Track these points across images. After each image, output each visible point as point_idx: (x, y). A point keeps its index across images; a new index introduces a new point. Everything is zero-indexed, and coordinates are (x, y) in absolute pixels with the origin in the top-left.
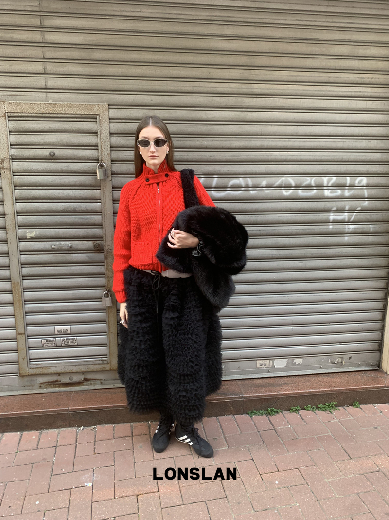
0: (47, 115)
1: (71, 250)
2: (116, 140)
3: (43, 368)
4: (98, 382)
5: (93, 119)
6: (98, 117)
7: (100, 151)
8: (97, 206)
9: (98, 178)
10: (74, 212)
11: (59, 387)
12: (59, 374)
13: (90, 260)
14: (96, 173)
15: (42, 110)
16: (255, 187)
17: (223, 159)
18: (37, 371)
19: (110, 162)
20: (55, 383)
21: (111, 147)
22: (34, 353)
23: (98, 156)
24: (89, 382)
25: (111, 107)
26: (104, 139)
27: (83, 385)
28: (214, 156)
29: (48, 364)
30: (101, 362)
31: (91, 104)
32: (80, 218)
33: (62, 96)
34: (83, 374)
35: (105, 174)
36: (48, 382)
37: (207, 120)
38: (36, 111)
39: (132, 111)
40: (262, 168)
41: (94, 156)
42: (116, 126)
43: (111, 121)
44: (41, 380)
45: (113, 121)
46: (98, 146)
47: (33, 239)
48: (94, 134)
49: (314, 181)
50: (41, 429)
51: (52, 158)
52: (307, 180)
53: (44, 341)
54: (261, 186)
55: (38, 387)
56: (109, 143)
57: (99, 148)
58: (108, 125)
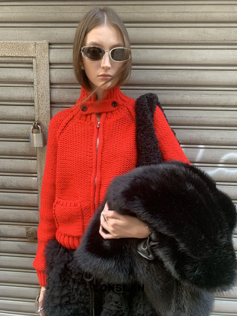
2: (58, 93)
5: (28, 64)
6: (34, 61)
7: (36, 108)
8: (33, 181)
9: (34, 145)
10: (3, 188)
17: (216, 121)
21: (51, 103)
23: (35, 115)
25: (53, 47)
26: (42, 91)
28: (201, 117)
31: (25, 42)
32: (10, 196)
37: (193, 63)
41: (29, 115)
42: (58, 74)
43: (52, 67)
45: (55, 67)
46: (33, 101)
48: (30, 85)
56: (49, 97)
57: (36, 104)
58: (48, 73)
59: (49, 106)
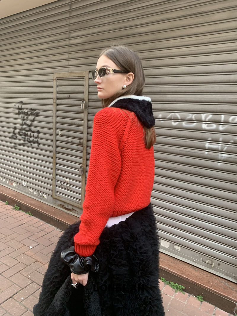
1: (72, 143)
2: (91, 89)
4: (77, 213)
6: (85, 77)
8: (82, 122)
9: (82, 108)
11: (64, 209)
12: (65, 202)
13: (78, 149)
15: (67, 76)
18: (58, 198)
19: (88, 101)
22: (58, 189)
24: (74, 211)
26: (86, 88)
29: (61, 196)
30: (78, 202)
33: (73, 68)
34: (72, 206)
36: (61, 205)
41: (82, 97)
42: (91, 82)
44: (59, 202)
45: (90, 79)
46: (84, 92)
47: (61, 135)
49: (195, 116)
52: (189, 115)
53: (61, 184)
54: (158, 117)
55: (57, 205)
58: (88, 82)
59: (88, 94)
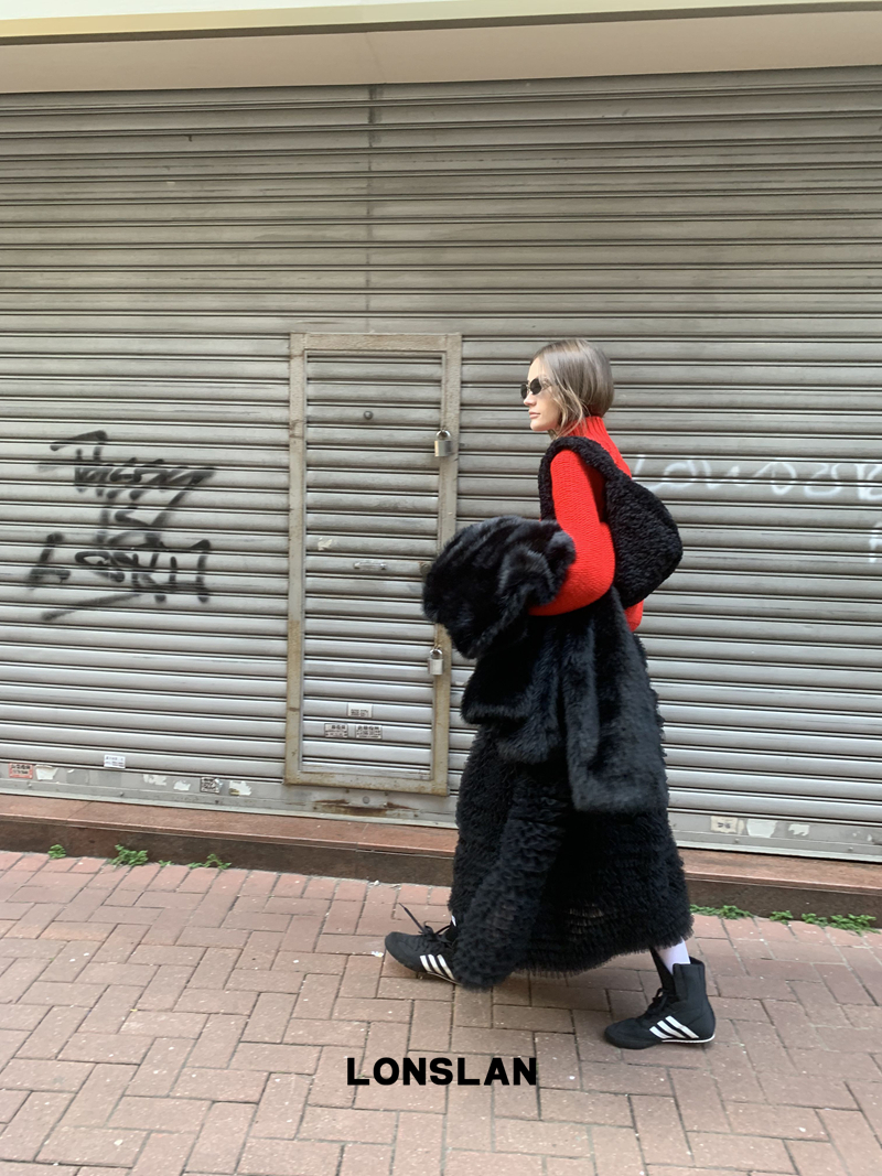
0: (366, 353)
1: (384, 574)
2: (471, 394)
3: (321, 774)
4: (411, 814)
5: (436, 359)
7: (443, 410)
8: (430, 501)
9: (437, 455)
10: (395, 510)
11: (345, 813)
12: (347, 789)
14: (433, 447)
15: (359, 346)
16: (717, 477)
17: (657, 424)
18: (314, 780)
19: (457, 430)
20: (339, 806)
21: (462, 405)
22: (311, 746)
23: (440, 420)
24: (396, 811)
25: (467, 339)
26: (451, 390)
27: (385, 816)
28: (640, 420)
29: (332, 768)
30: (417, 776)
32: (404, 521)
33: (389, 322)
34: (386, 795)
35: (448, 448)
36: (328, 802)
38: (349, 347)
39: (501, 345)
40: (732, 443)
42: (471, 371)
43: (464, 362)
44: (318, 795)
46: (439, 403)
47: (328, 552)
48: (435, 384)
49: (837, 470)
50: (310, 873)
51: (368, 422)
52: (823, 468)
53: (329, 728)
54: (728, 475)
55: (310, 807)
56: (458, 398)
57: (442, 406)
58: (459, 369)
59: (458, 408)
